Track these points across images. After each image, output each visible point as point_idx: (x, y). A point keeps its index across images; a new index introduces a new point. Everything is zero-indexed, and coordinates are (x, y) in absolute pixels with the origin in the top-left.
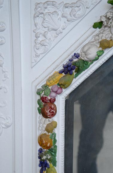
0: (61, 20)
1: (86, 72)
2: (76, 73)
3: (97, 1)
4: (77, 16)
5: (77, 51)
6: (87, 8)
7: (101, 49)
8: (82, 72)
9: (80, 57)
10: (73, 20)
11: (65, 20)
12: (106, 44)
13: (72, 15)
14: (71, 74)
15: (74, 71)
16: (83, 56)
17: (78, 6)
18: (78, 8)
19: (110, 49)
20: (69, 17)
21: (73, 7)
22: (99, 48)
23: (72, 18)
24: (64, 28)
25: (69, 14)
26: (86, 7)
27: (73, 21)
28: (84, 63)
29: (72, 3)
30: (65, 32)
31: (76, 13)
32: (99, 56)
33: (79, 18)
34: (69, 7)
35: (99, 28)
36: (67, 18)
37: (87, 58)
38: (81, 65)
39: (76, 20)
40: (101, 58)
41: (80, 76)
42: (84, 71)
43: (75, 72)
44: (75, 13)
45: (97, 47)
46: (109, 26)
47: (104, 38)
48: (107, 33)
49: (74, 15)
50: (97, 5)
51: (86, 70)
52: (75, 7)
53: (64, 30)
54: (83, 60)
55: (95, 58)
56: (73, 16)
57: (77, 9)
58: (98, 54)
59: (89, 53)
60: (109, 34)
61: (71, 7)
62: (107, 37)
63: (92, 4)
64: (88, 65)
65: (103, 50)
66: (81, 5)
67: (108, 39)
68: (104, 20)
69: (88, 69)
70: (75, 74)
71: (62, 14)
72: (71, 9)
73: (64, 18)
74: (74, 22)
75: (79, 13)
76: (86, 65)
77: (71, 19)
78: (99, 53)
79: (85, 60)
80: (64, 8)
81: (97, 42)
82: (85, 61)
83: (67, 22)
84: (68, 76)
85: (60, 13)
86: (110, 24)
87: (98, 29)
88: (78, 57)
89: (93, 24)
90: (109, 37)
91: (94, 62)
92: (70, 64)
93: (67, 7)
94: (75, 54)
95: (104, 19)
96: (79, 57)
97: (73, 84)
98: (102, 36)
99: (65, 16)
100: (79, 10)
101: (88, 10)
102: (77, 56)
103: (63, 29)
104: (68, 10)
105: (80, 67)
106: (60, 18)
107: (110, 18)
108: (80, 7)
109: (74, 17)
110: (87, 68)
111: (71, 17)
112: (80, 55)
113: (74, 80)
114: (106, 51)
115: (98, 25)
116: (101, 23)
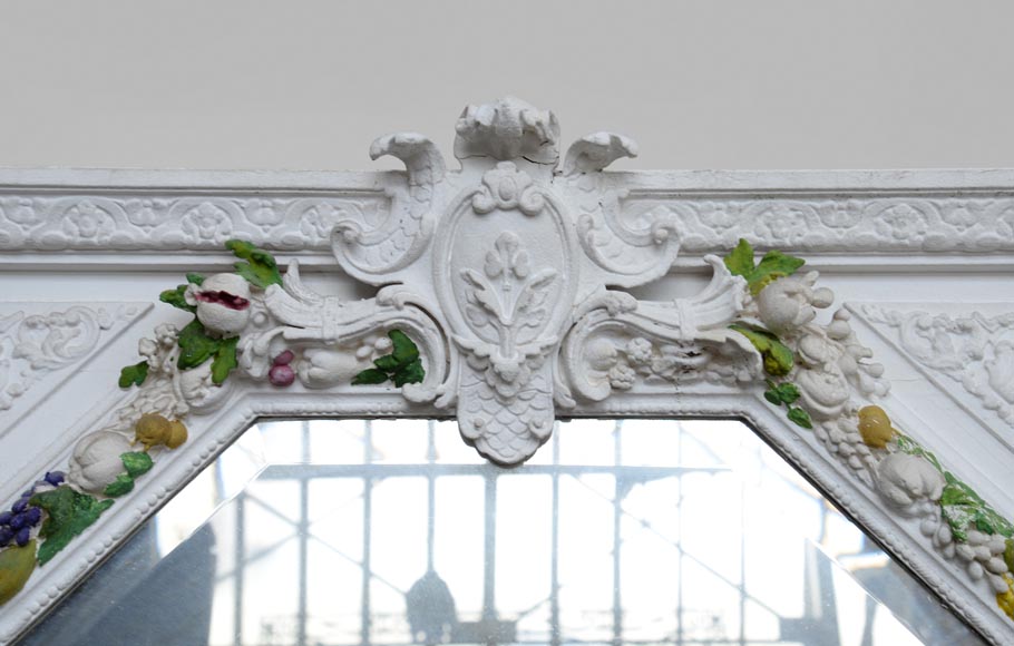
0: (8, 366)
1: (86, 542)
2: (44, 540)
3: (136, 310)
4: (65, 350)
5: (57, 464)
6: (102, 328)
7: (139, 449)
8: (70, 539)
9: (66, 482)
10: (51, 366)
11: (24, 365)
12: (154, 428)
13: (49, 349)
14: (24, 543)
15: (34, 532)
16: (73, 476)
17: (71, 320)
18: (71, 329)
19: (176, 453)
20: (37, 356)
21: (53, 323)
22: (133, 445)
23: (47, 358)
24: (19, 391)
25: (40, 347)
26: (98, 327)
27: (51, 370)
28: (77, 503)
29: (52, 315)
30: (19, 407)
31: (64, 344)
32: (135, 473)
33: (73, 358)
34: (40, 326)
35: (139, 385)
36: (30, 360)
37: (85, 477)
38: (63, 504)
39: (64, 366)
40: (146, 487)
41: (60, 556)
42: (78, 533)
43: (40, 535)
44: (61, 341)
45: (125, 440)
46: (167, 370)
47: (149, 409)
48: (163, 395)
49: (55, 349)
50: (135, 321)
51: (86, 534)
52: (61, 326)
53: (16, 399)
54: (75, 493)
55: (115, 480)
56: (52, 354)
57: (66, 330)
58: (128, 464)
59: (91, 454)
60: (170, 399)
61: (48, 326)
62: (160, 406)
63: (120, 317)
64: (92, 508)
65: (145, 453)
66: (82, 318)
67: (166, 416)
68: (150, 353)
69: (94, 527)
70: (39, 543)
71: (16, 349)
72: (47, 331)
73: (21, 360)
74: (54, 373)
75: (73, 343)
76: (83, 508)
77: (45, 361)
78: (130, 459)
79: (80, 492)
80: (25, 328)
81: (128, 426)
82: (80, 496)
83: (29, 371)
84: (11, 551)
85: (8, 346)
86: (170, 363)
87: (135, 389)
88: (55, 484)
89: (120, 374)
90: (169, 408)
91: (119, 502)
93: (33, 326)
94: (48, 473)
95: (148, 347)
96: (60, 484)
97: (30, 592)
98: (146, 403)
99: (24, 353)
100: (75, 336)
101: (106, 337)
102: (54, 479)
103: (12, 392)
104: (36, 337)
105: (58, 513)
106: (6, 360)
107: (168, 340)
108: (80, 326)
109: (60, 356)
110: (88, 524)
111: (45, 353)
112: (66, 478)
113: (38, 574)
114: (161, 461)
115: (135, 376)
116: (144, 365)
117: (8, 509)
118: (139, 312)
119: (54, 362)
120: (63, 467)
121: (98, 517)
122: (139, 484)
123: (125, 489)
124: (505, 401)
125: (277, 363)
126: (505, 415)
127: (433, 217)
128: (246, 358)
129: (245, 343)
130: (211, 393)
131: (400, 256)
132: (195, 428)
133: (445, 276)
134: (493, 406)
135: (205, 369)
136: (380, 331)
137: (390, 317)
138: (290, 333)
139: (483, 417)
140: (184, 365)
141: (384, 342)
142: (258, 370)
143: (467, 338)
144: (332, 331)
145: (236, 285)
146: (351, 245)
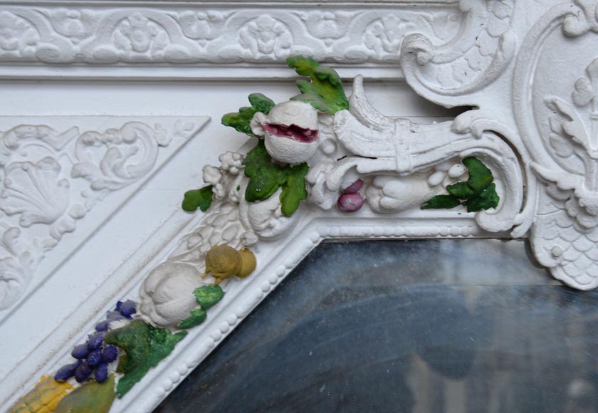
0: (68, 187)
1: (162, 372)
2: (123, 375)
3: (194, 125)
4: (124, 171)
5: (127, 293)
6: (160, 145)
7: (210, 281)
8: (147, 371)
9: (138, 313)
10: (111, 187)
11: (84, 185)
12: (225, 262)
13: (108, 170)
14: (103, 380)
15: (112, 368)
16: (146, 309)
17: (129, 138)
18: (129, 146)
19: (246, 282)
20: (97, 176)
21: (110, 141)
22: (204, 278)
23: (107, 178)
24: (81, 213)
25: (98, 166)
26: (155, 144)
27: (111, 190)
28: (151, 336)
29: (107, 132)
30: (83, 228)
31: (122, 164)
32: (206, 307)
33: (133, 178)
34: (97, 144)
36: (89, 180)
37: (159, 314)
38: (139, 341)
39: (124, 186)
40: (217, 317)
41: (138, 387)
42: (154, 365)
43: (118, 371)
44: (119, 160)
45: (197, 273)
46: (234, 199)
47: (218, 241)
48: (230, 224)
49: (114, 170)
50: (193, 136)
51: (161, 365)
52: (119, 143)
53: (79, 222)
54: (149, 326)
55: (189, 315)
56: (110, 173)
57: (123, 148)
58: (201, 300)
59: (165, 294)
60: (238, 228)
61: (104, 143)
62: (229, 236)
63: (177, 133)
64: (167, 341)
65: (217, 286)
66: (139, 135)
67: (233, 247)
68: (214, 178)
69: (169, 358)
70: (117, 378)
71: (73, 168)
72: (104, 149)
73: (80, 179)
74: (116, 193)
75: (132, 161)
76: (158, 341)
77: (105, 182)
78: (203, 294)
79: (154, 325)
80: (81, 146)
81: (197, 257)
82: (154, 329)
83: (89, 192)
84: (92, 388)
85: (66, 164)
86: (237, 193)
87: (199, 214)
88: (127, 316)
89: (182, 198)
90: (238, 237)
91: (192, 333)
92: (98, 341)
93: (90, 143)
94: (119, 303)
95: (213, 176)
96: (133, 316)
98: (213, 234)
99: (83, 173)
100: (133, 154)
101: (164, 154)
102: (125, 310)
103: (75, 215)
104: (94, 155)
105: (135, 351)
106: (65, 180)
107: (234, 170)
108: (138, 144)
109: (118, 175)
110: (163, 356)
111: (105, 174)
112: (138, 308)
113: (117, 405)
114: (231, 290)
115: (199, 200)
116: (208, 190)
117: (82, 340)
118: (197, 127)
119: (114, 183)
120: (134, 296)
121: (172, 348)
122: (211, 315)
123: (198, 320)
124: (584, 230)
125: (344, 193)
126: (583, 242)
127: (514, 38)
128: (318, 191)
129: (316, 176)
130: (280, 224)
131: (474, 78)
132: (263, 256)
133: (526, 99)
134: (571, 233)
135: (274, 201)
136: (455, 159)
137: (467, 146)
138: (365, 166)
139: (560, 245)
140: (253, 197)
141: (458, 170)
142: (328, 202)
143: (550, 170)
144: (406, 163)
145: (302, 113)
146: (421, 66)
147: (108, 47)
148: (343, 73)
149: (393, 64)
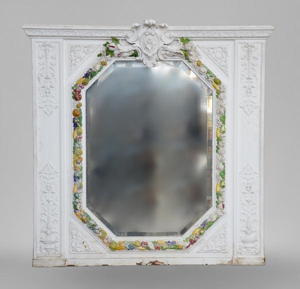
0: (83, 53)
2: (91, 77)
3: (99, 45)
5: (91, 67)
8: (94, 77)
11: (85, 53)
12: (103, 63)
15: (89, 76)
16: (93, 69)
17: (90, 47)
19: (106, 66)
23: (88, 52)
24: (84, 57)
25: (87, 50)
29: (88, 46)
30: (85, 59)
32: (101, 69)
33: (91, 52)
38: (93, 73)
44: (89, 50)
45: (100, 65)
46: (104, 55)
47: (102, 61)
48: (104, 58)
59: (96, 67)
63: (97, 46)
65: (102, 66)
66: (92, 46)
67: (104, 61)
68: (102, 52)
72: (87, 48)
74: (89, 54)
75: (91, 50)
76: (95, 73)
79: (94, 71)
81: (100, 63)
84: (87, 79)
85: (82, 50)
87: (100, 57)
89: (97, 55)
92: (87, 73)
93: (85, 48)
97: (89, 84)
99: (85, 51)
102: (91, 69)
107: (104, 51)
110: (96, 75)
113: (90, 81)
114: (104, 67)
115: (100, 55)
116: (101, 54)
117: (85, 73)
123: (100, 71)
124: (149, 60)
125: (119, 55)
126: (150, 61)
127: (140, 35)
128: (115, 54)
129: (115, 52)
130: (110, 58)
131: (135, 40)
132: (108, 63)
133: (141, 43)
134: (148, 60)
135: (110, 55)
136: (133, 50)
137: (134, 49)
138: (121, 51)
139: (146, 62)
140: (107, 55)
141: (133, 52)
142: (116, 56)
143: (145, 52)
144: (126, 51)
145: (113, 44)
146: (128, 38)
147: (88, 35)
148: (118, 39)
149: (125, 37)
